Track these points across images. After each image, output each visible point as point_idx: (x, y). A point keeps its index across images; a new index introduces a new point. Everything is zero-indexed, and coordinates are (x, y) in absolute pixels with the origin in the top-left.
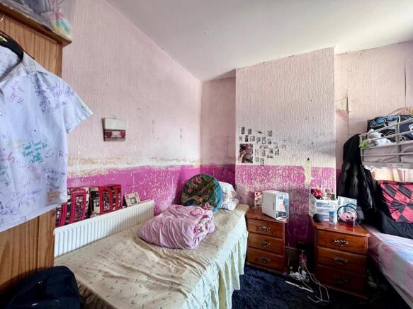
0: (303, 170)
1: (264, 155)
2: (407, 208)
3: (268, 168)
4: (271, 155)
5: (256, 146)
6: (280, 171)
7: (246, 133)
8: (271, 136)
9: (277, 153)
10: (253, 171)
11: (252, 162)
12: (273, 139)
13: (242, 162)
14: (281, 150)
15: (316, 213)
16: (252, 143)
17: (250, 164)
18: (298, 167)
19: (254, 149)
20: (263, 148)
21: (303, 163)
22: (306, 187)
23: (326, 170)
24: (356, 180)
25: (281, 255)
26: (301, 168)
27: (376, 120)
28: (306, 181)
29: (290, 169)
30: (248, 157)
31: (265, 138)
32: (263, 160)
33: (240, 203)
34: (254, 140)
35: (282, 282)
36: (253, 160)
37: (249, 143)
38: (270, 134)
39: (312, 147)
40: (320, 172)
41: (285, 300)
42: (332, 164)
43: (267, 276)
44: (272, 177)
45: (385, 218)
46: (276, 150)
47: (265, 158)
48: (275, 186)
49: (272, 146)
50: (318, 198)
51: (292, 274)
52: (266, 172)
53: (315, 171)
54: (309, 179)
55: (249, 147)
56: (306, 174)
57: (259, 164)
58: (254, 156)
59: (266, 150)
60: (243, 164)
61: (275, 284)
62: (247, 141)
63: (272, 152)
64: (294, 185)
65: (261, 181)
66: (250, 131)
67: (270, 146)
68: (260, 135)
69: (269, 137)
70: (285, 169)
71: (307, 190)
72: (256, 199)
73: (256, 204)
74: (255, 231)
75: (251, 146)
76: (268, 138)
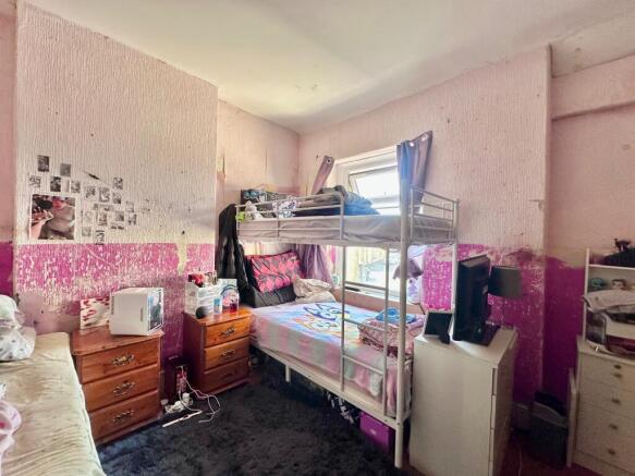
0: (176, 249)
1: (104, 222)
2: (268, 279)
3: (113, 249)
4: (120, 223)
5: (82, 204)
6: (139, 254)
7: (55, 171)
8: (121, 188)
9: (133, 221)
10: (73, 257)
11: (72, 238)
12: (125, 195)
13: (41, 238)
14: (139, 215)
15: (199, 306)
16: (71, 195)
17: (65, 241)
18: (168, 245)
19: (77, 209)
20: (101, 210)
21: (175, 238)
22: (180, 274)
23: (205, 247)
24: (233, 257)
25: (155, 389)
26: (172, 246)
27: (250, 191)
28: (180, 265)
29: (156, 248)
30: (62, 227)
31: (107, 190)
32: (101, 233)
33: (38, 334)
34: (78, 190)
35: (159, 431)
36: (75, 234)
37: (62, 194)
38: (119, 184)
39: (188, 214)
40: (198, 250)
41: (175, 450)
42: (210, 238)
43: (131, 442)
44: (122, 264)
45: (256, 292)
46: (132, 215)
47: (106, 229)
48: (127, 280)
49: (122, 208)
50: (200, 285)
51: (170, 410)
52: (106, 256)
53: (191, 250)
54: (183, 261)
55: (63, 205)
56: (179, 255)
57: (91, 241)
58: (77, 225)
59: (109, 213)
60: (44, 242)
61: (150, 442)
62: (57, 188)
63: (122, 218)
64: (161, 273)
65: (96, 276)
66: (66, 170)
67: (117, 207)
68: (93, 183)
69: (116, 191)
70: (146, 249)
71: (181, 279)
72: (84, 313)
73: (83, 323)
74: (102, 375)
75: (71, 202)
76: (112, 190)
